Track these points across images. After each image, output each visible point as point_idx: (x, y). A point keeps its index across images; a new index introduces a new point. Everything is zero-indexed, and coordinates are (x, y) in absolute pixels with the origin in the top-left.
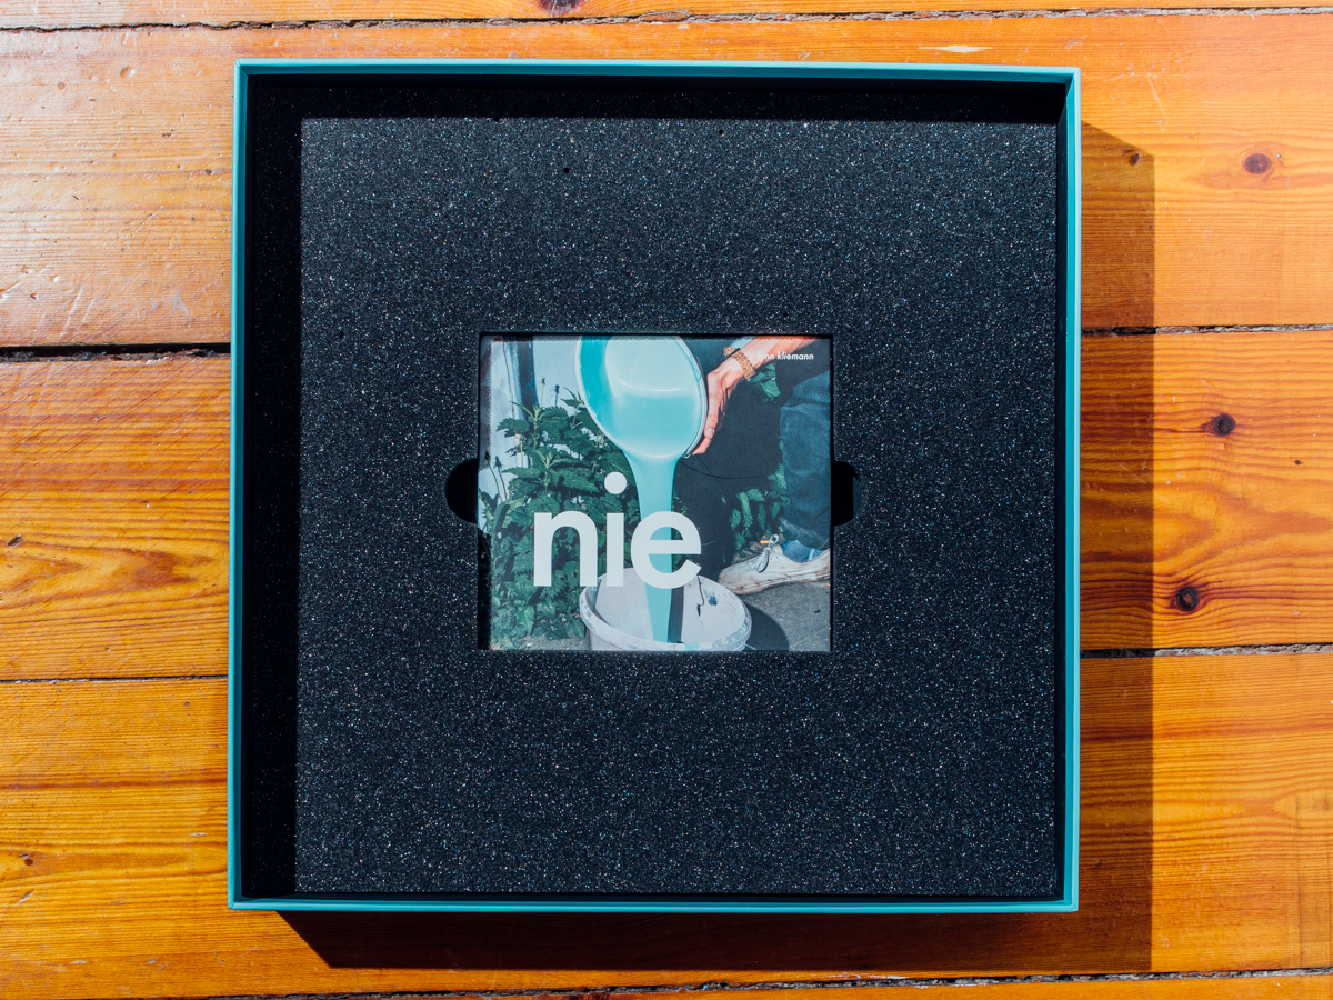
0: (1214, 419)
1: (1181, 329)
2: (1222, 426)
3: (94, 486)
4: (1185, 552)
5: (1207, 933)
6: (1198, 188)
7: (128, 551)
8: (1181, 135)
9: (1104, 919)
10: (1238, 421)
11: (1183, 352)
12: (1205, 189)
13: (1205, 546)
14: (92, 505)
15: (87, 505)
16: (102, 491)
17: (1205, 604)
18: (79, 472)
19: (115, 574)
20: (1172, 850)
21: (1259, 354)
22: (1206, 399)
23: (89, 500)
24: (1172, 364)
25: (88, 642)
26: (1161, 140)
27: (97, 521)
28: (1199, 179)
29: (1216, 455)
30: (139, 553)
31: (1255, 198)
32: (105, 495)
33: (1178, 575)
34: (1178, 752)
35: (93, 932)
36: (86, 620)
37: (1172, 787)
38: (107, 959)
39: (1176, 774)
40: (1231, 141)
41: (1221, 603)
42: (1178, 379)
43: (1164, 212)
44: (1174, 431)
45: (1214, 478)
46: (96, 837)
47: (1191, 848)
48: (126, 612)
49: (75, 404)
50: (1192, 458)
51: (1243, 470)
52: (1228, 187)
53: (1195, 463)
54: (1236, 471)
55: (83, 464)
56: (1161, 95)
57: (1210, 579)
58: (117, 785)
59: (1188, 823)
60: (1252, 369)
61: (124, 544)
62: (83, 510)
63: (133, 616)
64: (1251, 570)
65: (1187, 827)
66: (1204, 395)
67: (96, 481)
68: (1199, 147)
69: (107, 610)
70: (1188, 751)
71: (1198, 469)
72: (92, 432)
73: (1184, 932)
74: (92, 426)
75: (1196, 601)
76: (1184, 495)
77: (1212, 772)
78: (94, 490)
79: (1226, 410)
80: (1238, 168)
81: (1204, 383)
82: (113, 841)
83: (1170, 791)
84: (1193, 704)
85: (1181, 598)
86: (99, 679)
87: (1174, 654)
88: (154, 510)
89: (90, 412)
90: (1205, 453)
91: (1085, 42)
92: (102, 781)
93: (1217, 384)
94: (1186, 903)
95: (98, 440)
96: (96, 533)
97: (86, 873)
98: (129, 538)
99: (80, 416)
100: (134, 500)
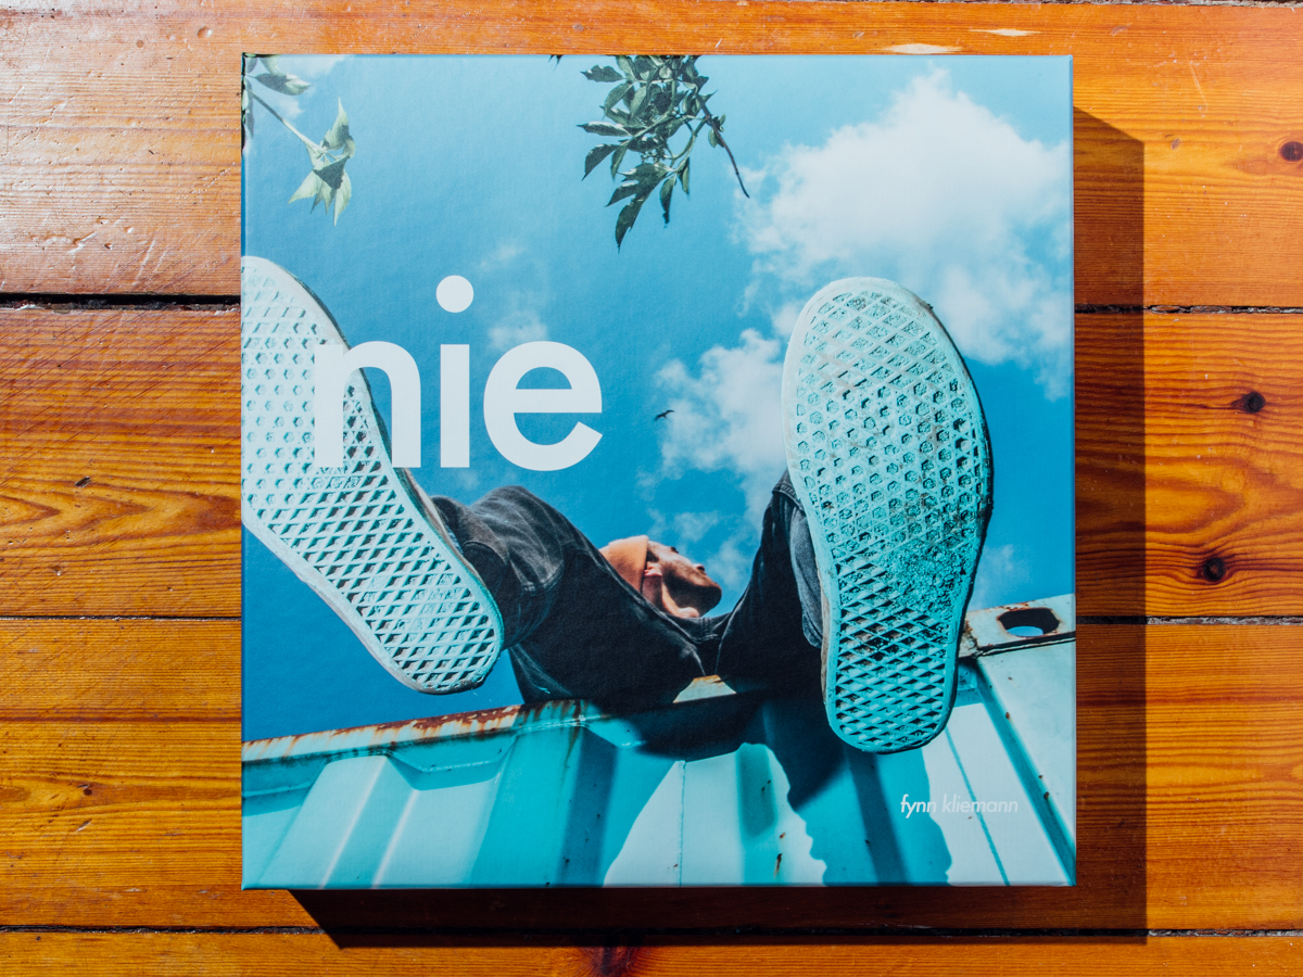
0: (1244, 396)
1: (1214, 309)
2: (1252, 403)
3: (161, 431)
4: (1213, 524)
5: (1223, 893)
6: (1235, 173)
7: (192, 495)
8: (1220, 122)
9: (1124, 877)
10: (1268, 399)
11: (1216, 331)
12: (1241, 174)
13: (1234, 518)
14: (159, 449)
15: (154, 449)
16: (168, 436)
17: (1230, 576)
18: (146, 417)
19: (179, 516)
20: (1192, 812)
21: (1290, 335)
22: (1237, 377)
23: (155, 444)
24: (1205, 342)
25: (152, 581)
26: (1201, 126)
27: (163, 464)
28: (1236, 165)
29: (1245, 431)
30: (202, 497)
31: (1290, 185)
32: (172, 440)
33: (1206, 546)
34: (1201, 716)
35: (148, 861)
36: (150, 560)
37: (1194, 751)
38: (161, 888)
39: (1198, 739)
40: (1268, 129)
41: (1246, 574)
42: (1212, 357)
43: (1202, 196)
44: (1205, 407)
45: (1243, 453)
46: (154, 769)
47: (1210, 810)
48: (189, 554)
49: (145, 352)
50: (1222, 433)
51: (1271, 447)
52: (1265, 173)
53: (1225, 439)
54: (1263, 447)
55: (151, 410)
56: (1202, 81)
57: (1236, 550)
58: (175, 720)
59: (1208, 786)
60: (1282, 350)
61: (188, 488)
62: (150, 454)
63: (195, 557)
64: (1275, 543)
65: (1207, 790)
66: (1236, 373)
67: (163, 426)
68: (1237, 134)
69: (170, 551)
70: (1211, 716)
71: (1228, 444)
72: (160, 379)
73: (1201, 891)
74: (161, 373)
75: (1222, 572)
76: (1213, 469)
77: (1233, 737)
78: (161, 435)
79: (1256, 388)
80: (1274, 154)
81: (1236, 361)
82: (170, 774)
83: (1192, 755)
84: (1217, 671)
85: (1208, 569)
86: (160, 617)
87: (1200, 623)
88: (218, 456)
89: (159, 359)
90: (1235, 430)
91: (1130, 29)
92: (161, 716)
93: (1248, 363)
94: (1205, 863)
95: (167, 387)
96: (162, 477)
97: (143, 804)
98: (193, 482)
99: (150, 363)
100: (199, 446)
